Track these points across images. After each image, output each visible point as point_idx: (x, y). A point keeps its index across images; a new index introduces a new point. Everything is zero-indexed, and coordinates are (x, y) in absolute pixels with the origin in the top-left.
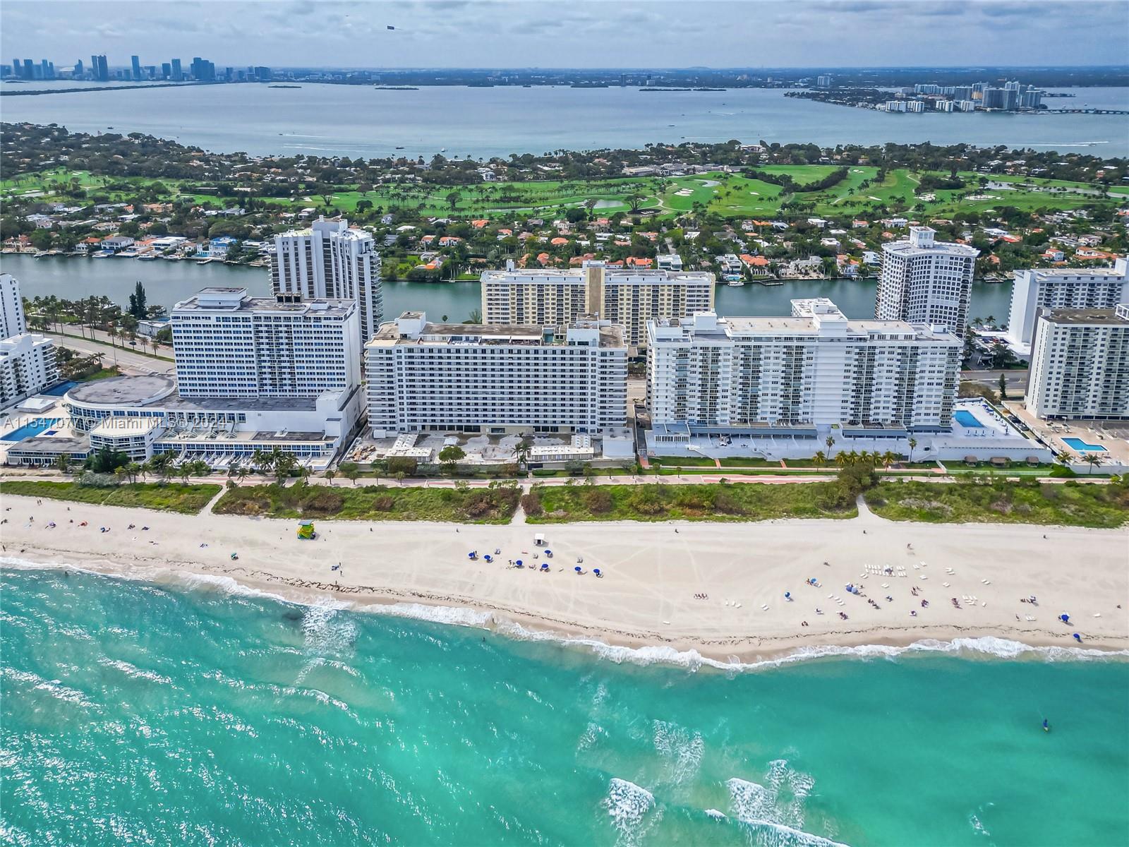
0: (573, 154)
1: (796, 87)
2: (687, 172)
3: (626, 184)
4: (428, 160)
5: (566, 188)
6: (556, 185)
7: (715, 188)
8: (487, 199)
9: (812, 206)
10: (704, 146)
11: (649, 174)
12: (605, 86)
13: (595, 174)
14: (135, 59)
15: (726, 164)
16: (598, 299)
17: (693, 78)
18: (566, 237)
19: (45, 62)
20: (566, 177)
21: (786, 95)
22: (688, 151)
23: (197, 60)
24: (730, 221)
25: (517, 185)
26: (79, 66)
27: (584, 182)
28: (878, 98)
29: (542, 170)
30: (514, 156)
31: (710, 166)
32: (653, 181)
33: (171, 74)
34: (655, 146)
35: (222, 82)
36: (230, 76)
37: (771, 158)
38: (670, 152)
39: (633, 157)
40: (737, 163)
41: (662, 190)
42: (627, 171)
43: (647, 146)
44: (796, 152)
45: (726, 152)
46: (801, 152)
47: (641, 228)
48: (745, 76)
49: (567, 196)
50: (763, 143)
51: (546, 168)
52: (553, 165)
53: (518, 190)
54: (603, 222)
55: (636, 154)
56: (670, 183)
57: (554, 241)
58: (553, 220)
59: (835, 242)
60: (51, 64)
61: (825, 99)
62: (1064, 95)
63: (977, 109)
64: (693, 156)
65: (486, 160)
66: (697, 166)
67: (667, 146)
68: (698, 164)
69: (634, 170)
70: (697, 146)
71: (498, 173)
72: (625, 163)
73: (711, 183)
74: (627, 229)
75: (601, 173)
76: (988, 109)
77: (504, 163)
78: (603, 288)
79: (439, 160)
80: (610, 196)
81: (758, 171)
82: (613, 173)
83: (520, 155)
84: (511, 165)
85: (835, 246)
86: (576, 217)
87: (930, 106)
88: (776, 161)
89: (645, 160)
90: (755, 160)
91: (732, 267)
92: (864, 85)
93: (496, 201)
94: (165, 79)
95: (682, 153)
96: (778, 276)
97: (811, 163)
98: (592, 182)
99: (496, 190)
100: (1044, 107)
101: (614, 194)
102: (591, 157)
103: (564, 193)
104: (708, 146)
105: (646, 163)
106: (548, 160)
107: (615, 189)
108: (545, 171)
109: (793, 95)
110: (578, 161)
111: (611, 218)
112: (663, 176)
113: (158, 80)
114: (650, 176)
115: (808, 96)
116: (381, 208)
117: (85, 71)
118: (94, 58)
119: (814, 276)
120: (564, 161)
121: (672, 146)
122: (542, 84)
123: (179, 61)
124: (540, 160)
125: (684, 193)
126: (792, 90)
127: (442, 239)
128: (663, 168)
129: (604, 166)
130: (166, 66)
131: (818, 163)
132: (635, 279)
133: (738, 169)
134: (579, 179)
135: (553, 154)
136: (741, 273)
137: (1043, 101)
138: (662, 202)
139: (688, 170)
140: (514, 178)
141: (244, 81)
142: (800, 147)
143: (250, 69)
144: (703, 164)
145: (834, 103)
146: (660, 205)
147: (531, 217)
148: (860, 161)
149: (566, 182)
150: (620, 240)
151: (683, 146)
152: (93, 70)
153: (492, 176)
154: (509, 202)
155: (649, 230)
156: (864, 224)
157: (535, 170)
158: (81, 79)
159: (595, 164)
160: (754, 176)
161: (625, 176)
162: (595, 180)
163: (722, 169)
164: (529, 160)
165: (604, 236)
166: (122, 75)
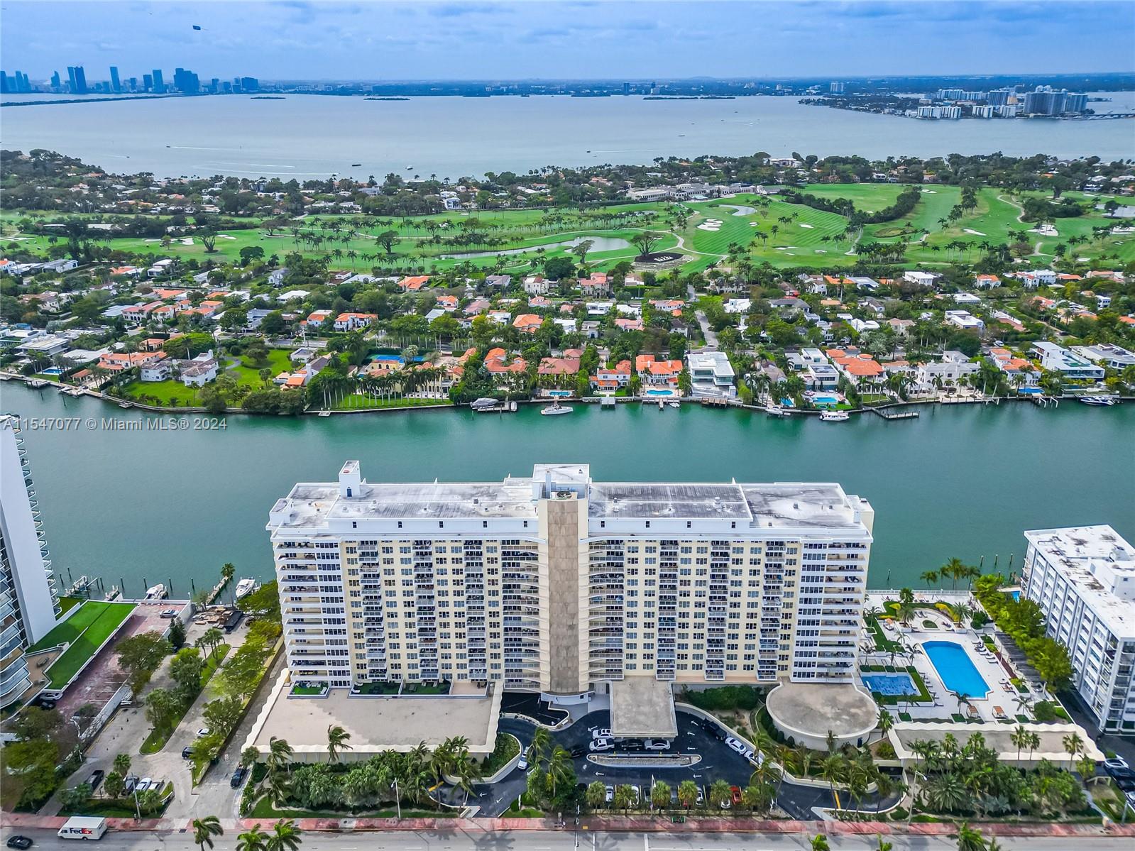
0: (565, 172)
1: (808, 94)
2: (710, 195)
3: (631, 213)
4: (381, 181)
5: (551, 221)
6: (538, 215)
7: (751, 218)
8: (437, 240)
9: (900, 249)
10: (725, 160)
11: (663, 199)
12: (607, 94)
13: (591, 199)
14: (114, 71)
15: (758, 183)
16: (572, 575)
17: (699, 86)
18: (540, 312)
19: (18, 73)
20: (553, 203)
21: (800, 102)
22: (707, 167)
23: (179, 71)
24: (789, 275)
25: (485, 216)
26: (56, 79)
27: (576, 211)
28: (902, 106)
29: (523, 194)
30: (490, 175)
31: (737, 186)
32: (669, 209)
33: (153, 85)
34: (666, 160)
35: (205, 94)
36: (214, 88)
37: (812, 175)
38: (685, 169)
39: (638, 175)
40: (771, 182)
41: (683, 223)
42: (632, 194)
43: (657, 160)
44: (841, 167)
45: (754, 167)
46: (848, 166)
47: (658, 290)
48: (753, 85)
49: (552, 232)
50: (796, 156)
51: (529, 191)
52: (539, 186)
53: (483, 225)
54: (599, 280)
55: (643, 171)
56: (690, 211)
57: (519, 321)
58: (525, 276)
59: (973, 321)
60: (25, 76)
61: (844, 106)
62: (1100, 100)
63: (1018, 115)
64: (714, 173)
65: (454, 181)
66: (722, 187)
67: (681, 160)
68: (722, 183)
69: (642, 193)
70: (717, 160)
71: (465, 198)
72: (630, 183)
73: (743, 211)
74: (636, 292)
75: (599, 197)
76: (1032, 115)
77: (476, 184)
78: (583, 549)
79: (393, 180)
80: (611, 232)
81: (804, 193)
82: (615, 198)
83: (498, 174)
84: (485, 187)
85: (975, 328)
86: (560, 271)
87: (966, 113)
88: (820, 179)
89: (655, 179)
90: (793, 179)
91: (821, 379)
92: (879, 91)
93: (449, 243)
94: (146, 91)
95: (699, 169)
96: (904, 397)
97: (863, 180)
98: (587, 211)
99: (452, 226)
100: (1092, 112)
101: (615, 227)
102: (587, 175)
103: (548, 227)
104: (730, 160)
105: (657, 183)
106: (533, 180)
107: (618, 222)
108: (527, 195)
109: (808, 102)
110: (570, 181)
111: (611, 273)
112: (680, 200)
113: (139, 92)
114: (662, 200)
115: (824, 103)
116: (275, 257)
117: (62, 82)
118: (70, 69)
119: (965, 394)
120: (553, 182)
121: (687, 160)
122: (541, 94)
123: (160, 71)
124: (524, 181)
125: (711, 226)
126: (807, 97)
127: (341, 317)
128: (680, 191)
129: (604, 188)
130: (147, 78)
131: (873, 181)
132: (668, 526)
133: (776, 189)
134: (570, 205)
135: (540, 172)
136: (839, 389)
137: (1089, 106)
138: (682, 240)
139: (712, 192)
140: (484, 206)
141: (230, 93)
142: (845, 161)
143: (237, 81)
144: (730, 183)
145: (856, 109)
146: (680, 245)
147: (491, 271)
148: (926, 178)
149: (552, 210)
150: (624, 316)
151: (700, 160)
152: (71, 82)
153: (455, 203)
154: (467, 244)
155: (668, 294)
156: (993, 281)
157: (514, 193)
158: (57, 92)
159: (592, 185)
160: (799, 200)
161: (630, 201)
162: (591, 206)
163: (754, 190)
164: (509, 180)
165: (601, 307)
166: (102, 88)
